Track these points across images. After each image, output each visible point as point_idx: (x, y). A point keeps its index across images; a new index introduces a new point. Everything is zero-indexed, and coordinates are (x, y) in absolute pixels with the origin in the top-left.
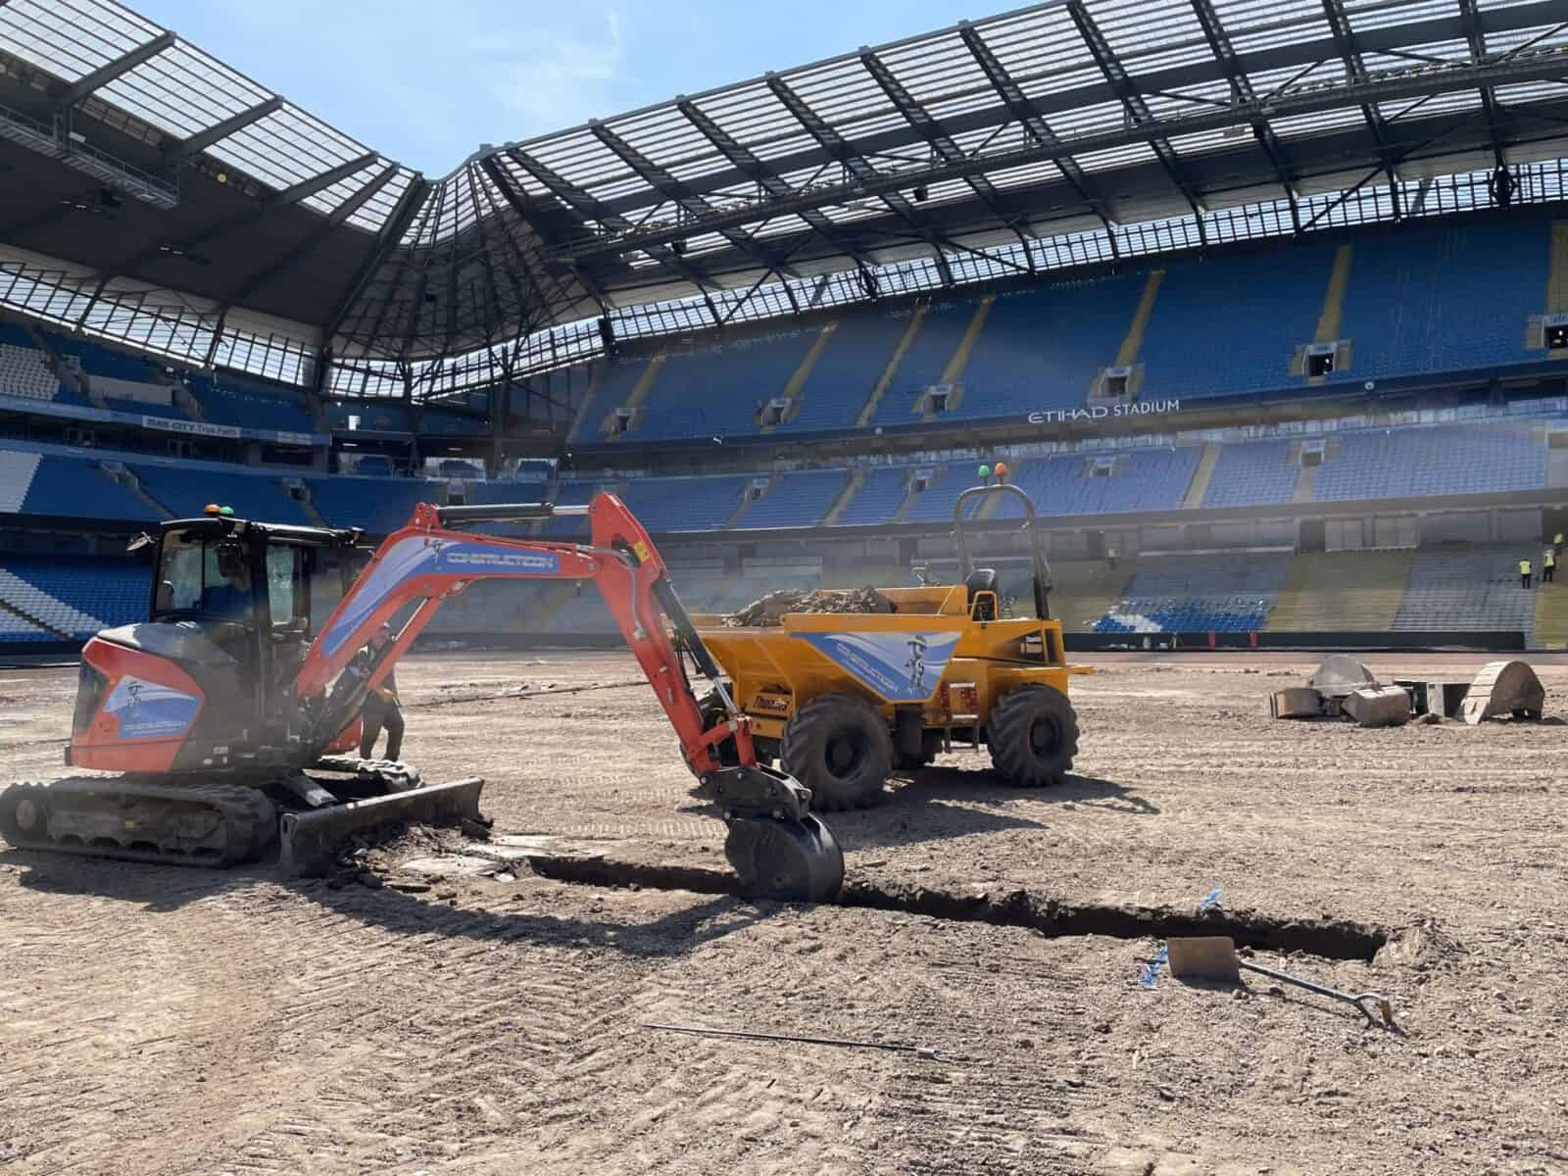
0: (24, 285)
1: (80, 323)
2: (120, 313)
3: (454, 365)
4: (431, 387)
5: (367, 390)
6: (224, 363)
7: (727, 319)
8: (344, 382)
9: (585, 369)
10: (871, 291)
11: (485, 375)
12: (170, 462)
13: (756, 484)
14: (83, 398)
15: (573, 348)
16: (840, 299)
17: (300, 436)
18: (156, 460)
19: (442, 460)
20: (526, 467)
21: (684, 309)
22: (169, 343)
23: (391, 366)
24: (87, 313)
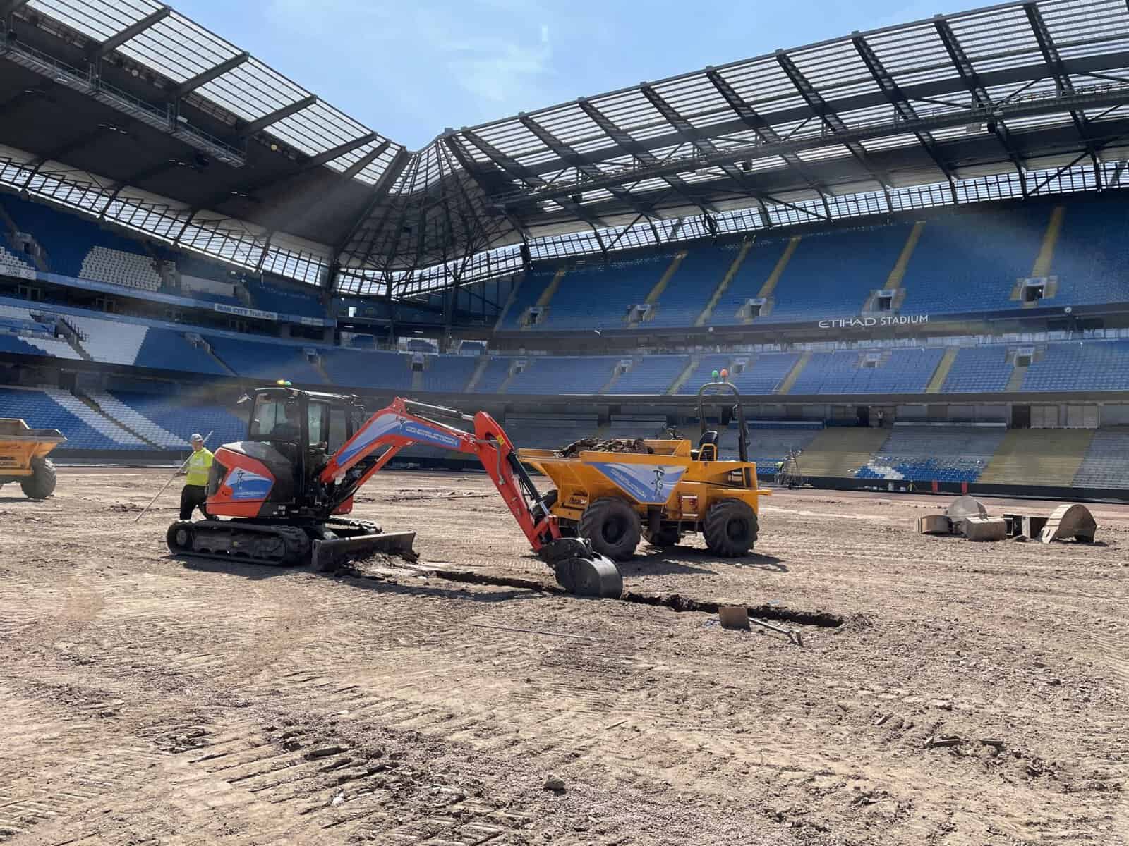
0: (142, 214)
1: (177, 240)
2: (204, 234)
3: (421, 275)
4: (405, 289)
5: (362, 290)
6: (269, 269)
7: (609, 247)
8: (347, 284)
9: (509, 280)
10: (712, 230)
11: (442, 282)
12: (231, 335)
13: (623, 363)
14: (177, 291)
15: (502, 265)
16: (690, 235)
17: (316, 320)
18: (222, 333)
19: (409, 339)
20: (465, 346)
21: (580, 240)
22: (234, 255)
23: (378, 274)
24: (181, 233)
